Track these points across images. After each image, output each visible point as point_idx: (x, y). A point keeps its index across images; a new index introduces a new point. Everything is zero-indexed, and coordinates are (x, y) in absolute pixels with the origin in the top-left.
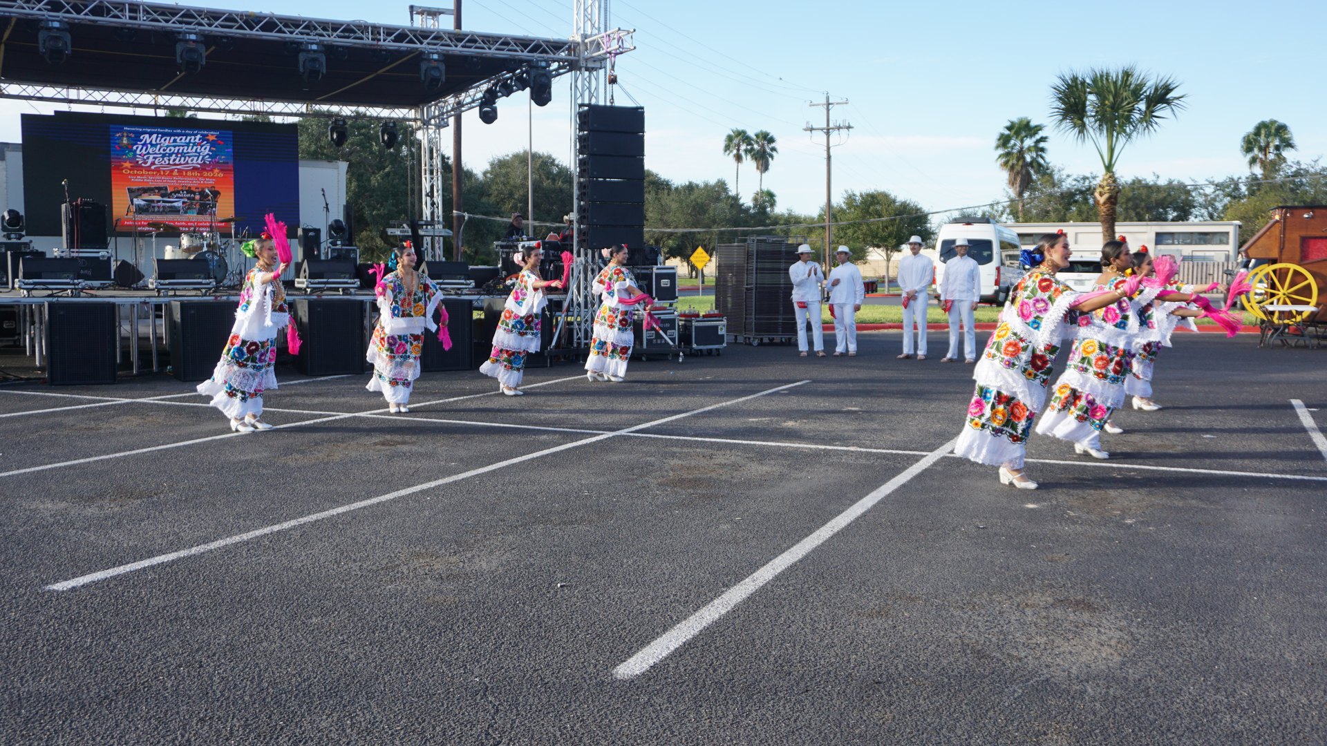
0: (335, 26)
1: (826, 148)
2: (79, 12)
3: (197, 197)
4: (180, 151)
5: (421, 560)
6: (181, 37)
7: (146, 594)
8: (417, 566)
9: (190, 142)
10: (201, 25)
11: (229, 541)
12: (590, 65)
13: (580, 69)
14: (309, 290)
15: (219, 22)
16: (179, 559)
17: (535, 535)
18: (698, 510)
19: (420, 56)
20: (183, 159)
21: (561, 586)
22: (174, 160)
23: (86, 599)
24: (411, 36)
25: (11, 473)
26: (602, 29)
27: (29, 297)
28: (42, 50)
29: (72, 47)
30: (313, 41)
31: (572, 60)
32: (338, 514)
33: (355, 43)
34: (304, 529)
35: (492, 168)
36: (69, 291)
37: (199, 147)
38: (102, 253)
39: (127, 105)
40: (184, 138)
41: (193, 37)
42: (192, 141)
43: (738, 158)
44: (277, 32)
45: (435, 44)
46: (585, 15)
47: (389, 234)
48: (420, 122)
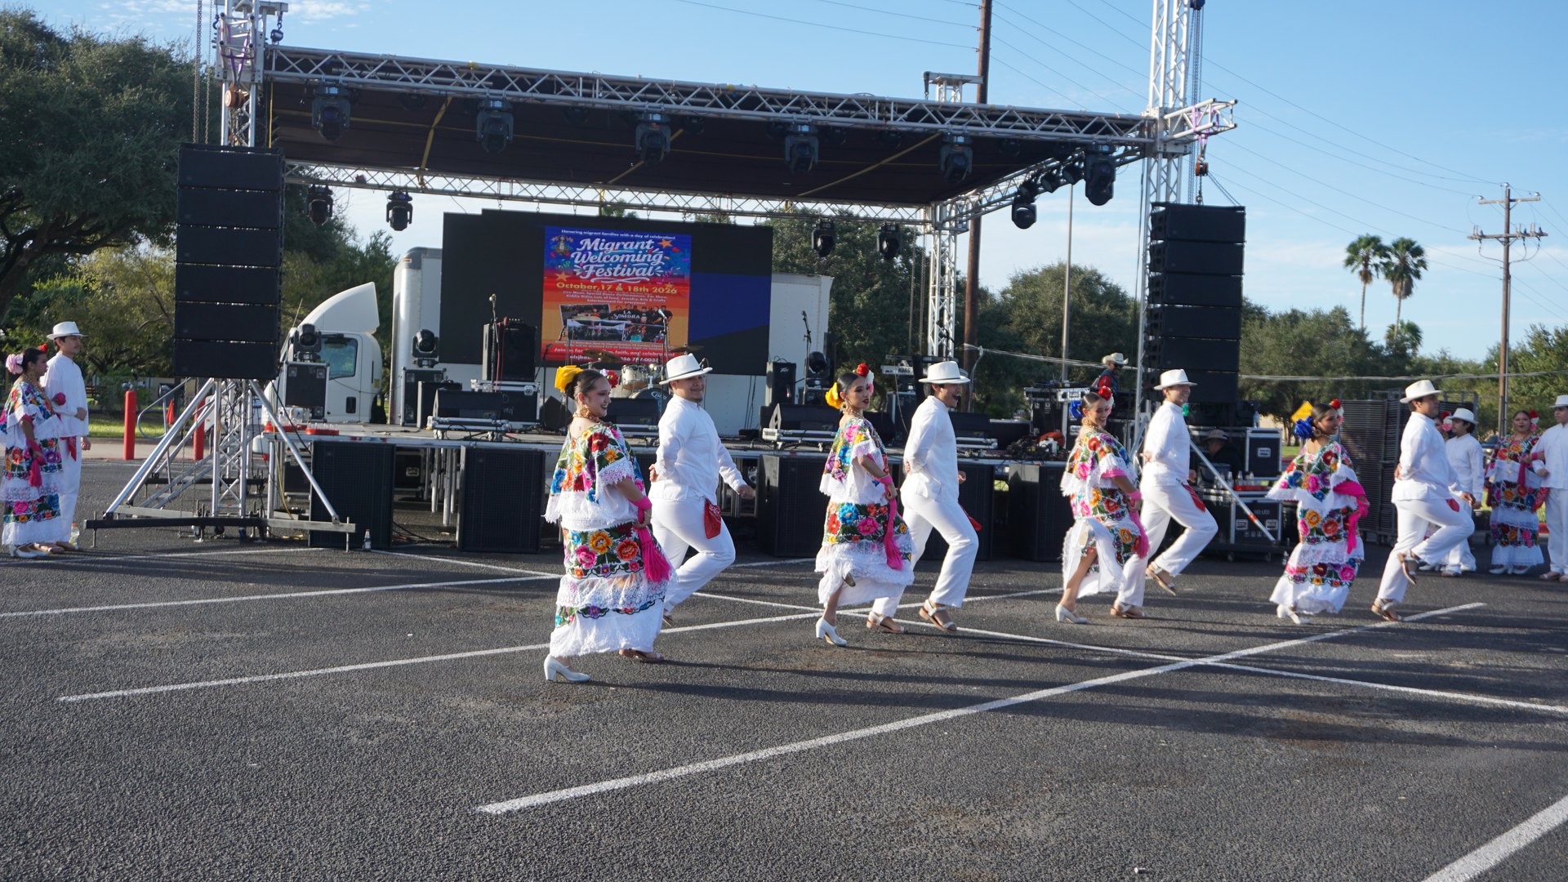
0: (832, 102)
1: (1502, 265)
2: (524, 90)
3: (644, 319)
4: (627, 260)
5: (943, 818)
6: (642, 117)
7: (596, 830)
8: (938, 824)
9: (639, 249)
10: (668, 102)
11: (691, 768)
12: (1170, 149)
13: (1155, 155)
14: (780, 444)
15: (689, 98)
16: (633, 787)
17: (1097, 797)
18: (1330, 782)
19: (942, 139)
20: (629, 270)
21: (1140, 872)
22: (619, 271)
23: (524, 828)
24: (930, 113)
25: (425, 659)
26: (1189, 101)
27: (443, 439)
28: (480, 135)
29: (515, 132)
30: (803, 121)
31: (1145, 144)
32: (828, 745)
33: (856, 124)
34: (787, 762)
35: (1014, 287)
36: (489, 434)
37: (650, 256)
38: (528, 387)
39: (567, 202)
40: (632, 243)
41: (657, 117)
42: (642, 247)
43: (1366, 276)
44: (759, 110)
45: (961, 124)
46: (1165, 82)
47: (884, 373)
48: (930, 225)
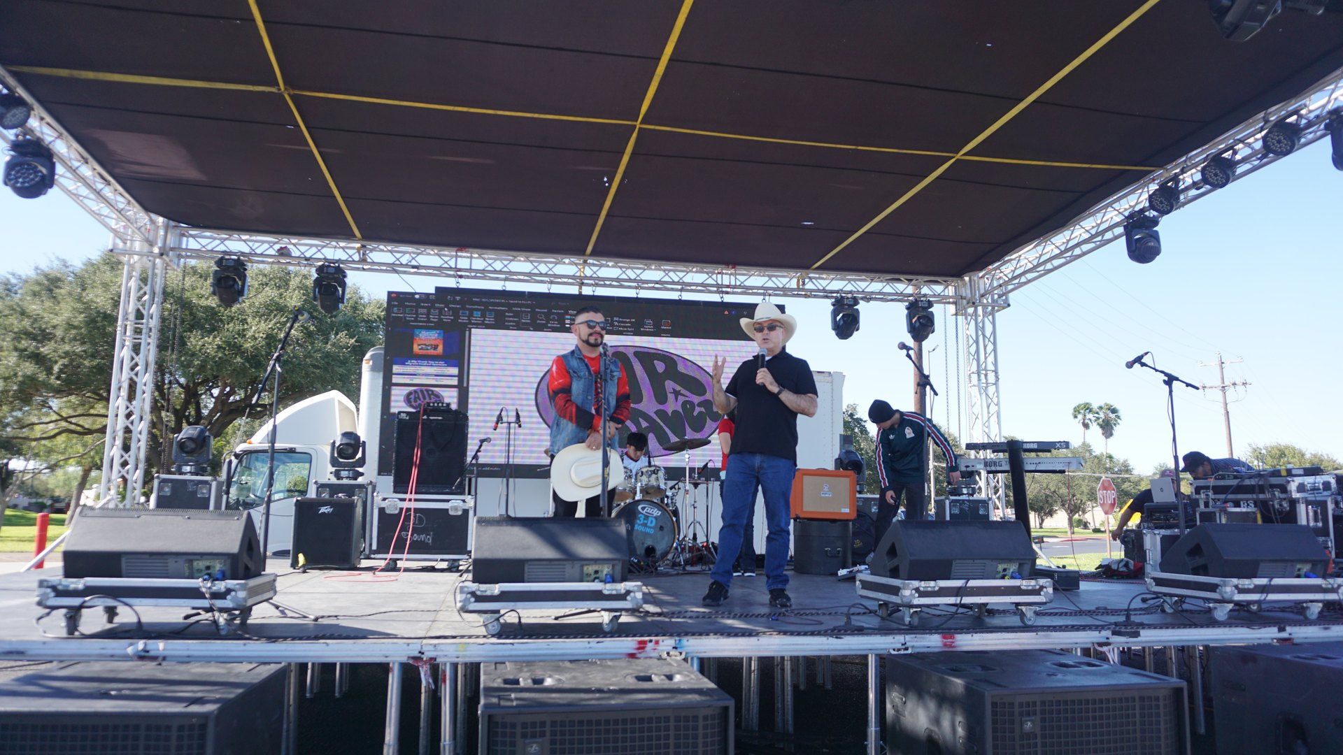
1: (1222, 405)
38: (454, 504)
43: (1086, 426)
48: (965, 302)
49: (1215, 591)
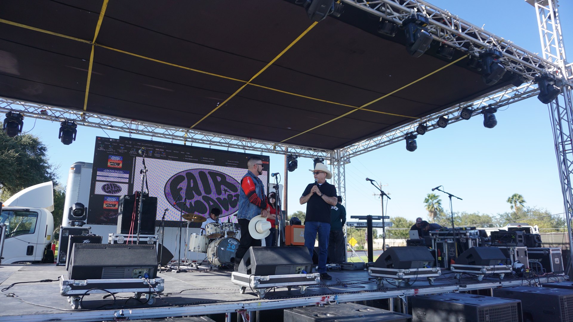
1: (381, 202)
39: (168, 136)
48: (334, 160)
49: (480, 271)
